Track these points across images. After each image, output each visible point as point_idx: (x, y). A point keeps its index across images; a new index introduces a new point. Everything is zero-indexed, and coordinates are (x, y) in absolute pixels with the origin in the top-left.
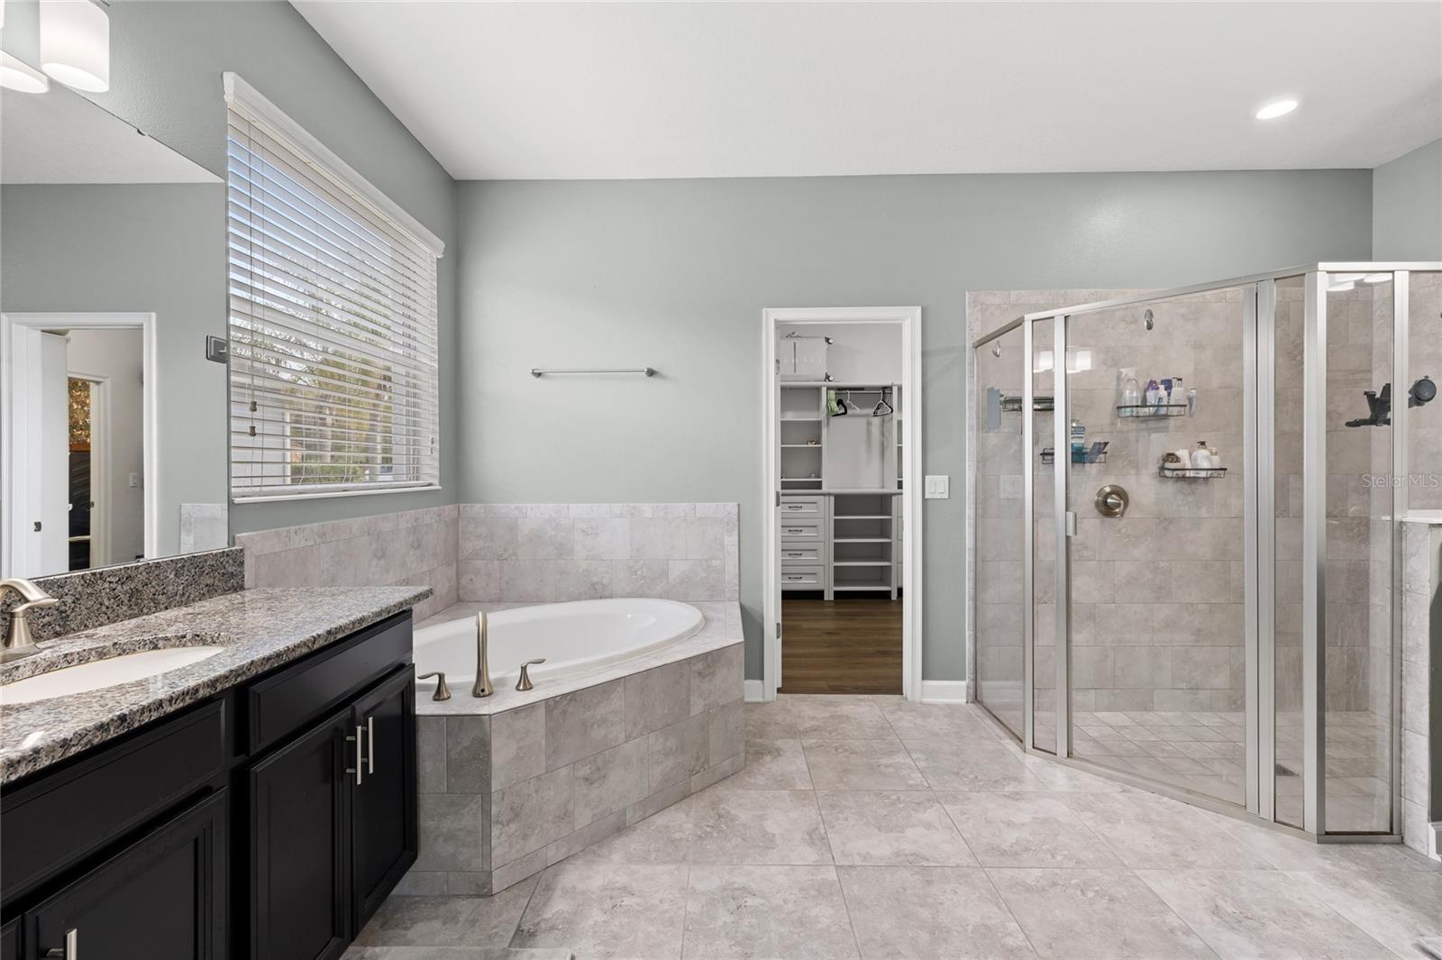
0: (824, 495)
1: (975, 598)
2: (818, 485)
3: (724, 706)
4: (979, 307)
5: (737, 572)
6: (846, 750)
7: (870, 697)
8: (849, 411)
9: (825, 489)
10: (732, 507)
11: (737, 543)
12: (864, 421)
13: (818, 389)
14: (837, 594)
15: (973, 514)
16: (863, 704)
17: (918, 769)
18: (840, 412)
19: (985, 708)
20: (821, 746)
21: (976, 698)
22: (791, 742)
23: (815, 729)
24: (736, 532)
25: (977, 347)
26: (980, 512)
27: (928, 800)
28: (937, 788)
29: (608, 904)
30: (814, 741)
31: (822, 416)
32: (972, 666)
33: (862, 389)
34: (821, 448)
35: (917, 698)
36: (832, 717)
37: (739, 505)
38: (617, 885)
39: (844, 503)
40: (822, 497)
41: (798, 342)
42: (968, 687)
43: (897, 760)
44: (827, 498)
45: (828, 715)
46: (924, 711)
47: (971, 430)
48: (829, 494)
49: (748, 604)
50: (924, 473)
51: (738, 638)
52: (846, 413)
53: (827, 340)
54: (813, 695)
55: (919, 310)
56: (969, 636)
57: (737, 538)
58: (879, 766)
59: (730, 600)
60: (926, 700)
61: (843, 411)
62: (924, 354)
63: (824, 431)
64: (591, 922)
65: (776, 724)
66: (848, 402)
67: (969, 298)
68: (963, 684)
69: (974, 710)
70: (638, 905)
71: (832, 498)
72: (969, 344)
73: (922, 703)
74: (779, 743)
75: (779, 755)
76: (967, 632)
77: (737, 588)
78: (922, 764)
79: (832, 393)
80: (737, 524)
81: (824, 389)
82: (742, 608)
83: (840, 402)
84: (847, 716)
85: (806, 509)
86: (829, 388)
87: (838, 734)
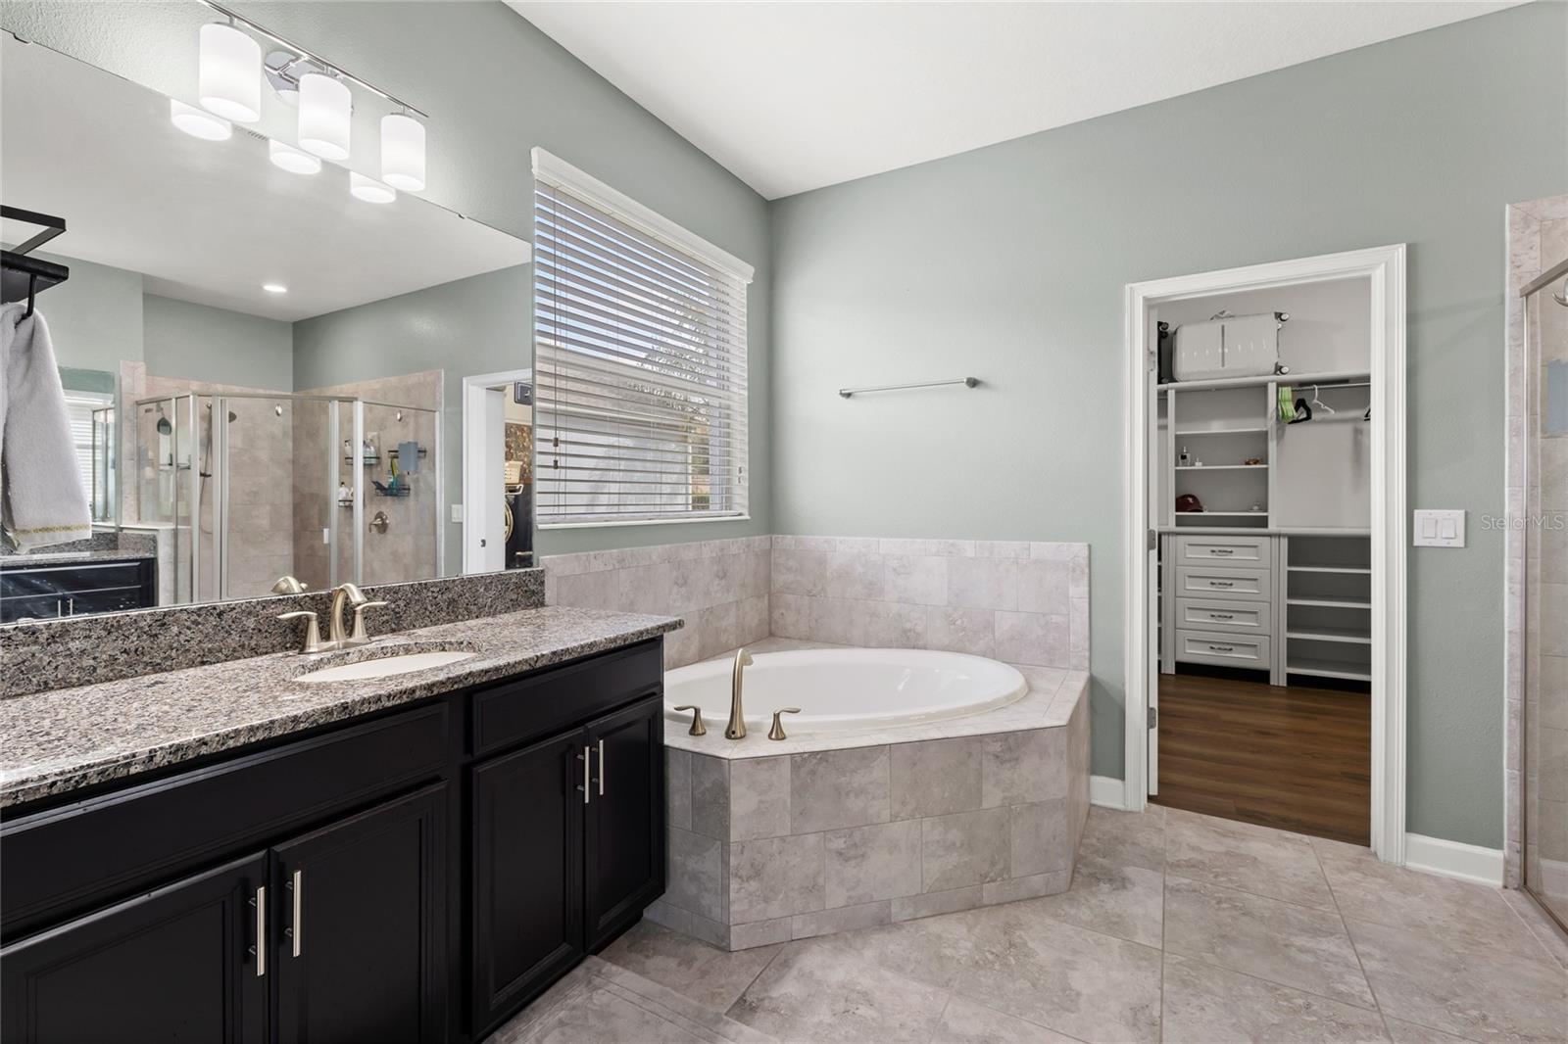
0: (1270, 535)
1: (1525, 716)
2: (1263, 522)
3: (1033, 804)
4: (1535, 227)
5: (1087, 633)
6: (1235, 907)
7: (1306, 838)
8: (1315, 416)
9: (1272, 527)
10: (1080, 549)
11: (1087, 595)
12: (1348, 428)
13: (1264, 386)
14: (1292, 679)
15: (1519, 574)
16: (1288, 845)
17: (1364, 971)
18: (1301, 418)
19: (1542, 905)
20: (1195, 891)
21: (1525, 881)
22: (1149, 874)
23: (1192, 865)
24: (1086, 581)
25: (1527, 295)
26: (1537, 571)
27: (1367, 1027)
28: (1389, 1011)
29: (841, 1006)
30: (1187, 881)
31: (1270, 424)
32: (1516, 828)
33: (1346, 381)
34: (1267, 469)
35: (1397, 858)
36: (1227, 853)
37: (1090, 546)
38: (858, 987)
39: (1301, 548)
40: (1267, 539)
41: (1227, 323)
42: (1507, 862)
43: (1325, 946)
44: (1275, 540)
45: (1221, 849)
46: (1409, 882)
47: (1516, 432)
48: (1279, 536)
49: (1102, 675)
50: (1412, 504)
51: (1059, 719)
52: (1309, 417)
53: (1279, 316)
54: (1205, 817)
55: (1400, 252)
56: (1511, 778)
57: (1087, 589)
58: (1286, 946)
59: (1076, 668)
60: (1412, 865)
61: (1304, 416)
62: (1412, 318)
63: (1272, 446)
64: (816, 1019)
65: (1133, 843)
66: (1315, 401)
67: (1512, 215)
68: (1498, 855)
69: (1517, 901)
70: (873, 1019)
71: (1284, 542)
72: (1511, 292)
73: (1404, 868)
74: (1130, 871)
75: (1124, 887)
76: (1506, 770)
77: (1087, 654)
78: (1372, 965)
79: (1287, 392)
80: (1087, 570)
81: (1272, 388)
82: (1093, 682)
83: (1300, 404)
84: (1256, 859)
85: (1238, 555)
86: (1280, 385)
87: (1230, 879)
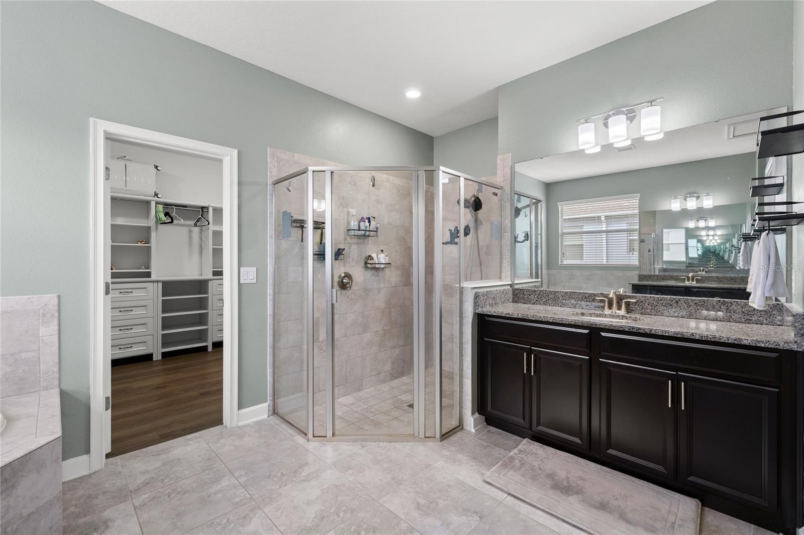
0: (153, 282)
1: (274, 347)
2: (148, 275)
4: (276, 159)
5: (57, 360)
6: (178, 493)
7: (197, 434)
8: (175, 222)
9: (154, 277)
10: (51, 299)
11: (56, 332)
12: (186, 229)
13: (148, 203)
14: (164, 355)
15: (272, 292)
16: (191, 442)
17: (241, 484)
18: (167, 222)
19: (281, 417)
20: (154, 498)
21: (274, 412)
22: (122, 506)
23: (147, 483)
24: (56, 322)
25: (275, 184)
26: (276, 291)
27: (252, 510)
28: (256, 496)
30: (147, 495)
31: (152, 222)
32: (271, 392)
33: (185, 206)
34: (150, 247)
35: (235, 424)
36: (164, 464)
37: (59, 297)
39: (169, 287)
40: (152, 283)
41: (129, 164)
42: (269, 406)
43: (224, 484)
44: (156, 284)
45: (159, 464)
46: (240, 432)
47: (271, 237)
48: (158, 281)
49: (68, 386)
50: (240, 266)
51: (53, 433)
52: (172, 222)
53: (156, 167)
54: (144, 450)
55: (236, 152)
56: (270, 373)
57: (56, 328)
58: (209, 496)
59: (46, 388)
60: (240, 424)
61: (170, 221)
62: (240, 183)
63: (153, 234)
65: (104, 493)
66: (174, 214)
67: (270, 152)
68: (266, 405)
69: (275, 420)
71: (160, 285)
72: (270, 182)
73: (238, 427)
74: (107, 514)
75: (107, 527)
76: (268, 370)
77: (57, 375)
78: (243, 480)
79: (160, 207)
80: (56, 314)
81: (153, 204)
82: (63, 395)
83: (167, 214)
84: (179, 459)
85: (136, 293)
86: (157, 203)
87: (170, 478)
